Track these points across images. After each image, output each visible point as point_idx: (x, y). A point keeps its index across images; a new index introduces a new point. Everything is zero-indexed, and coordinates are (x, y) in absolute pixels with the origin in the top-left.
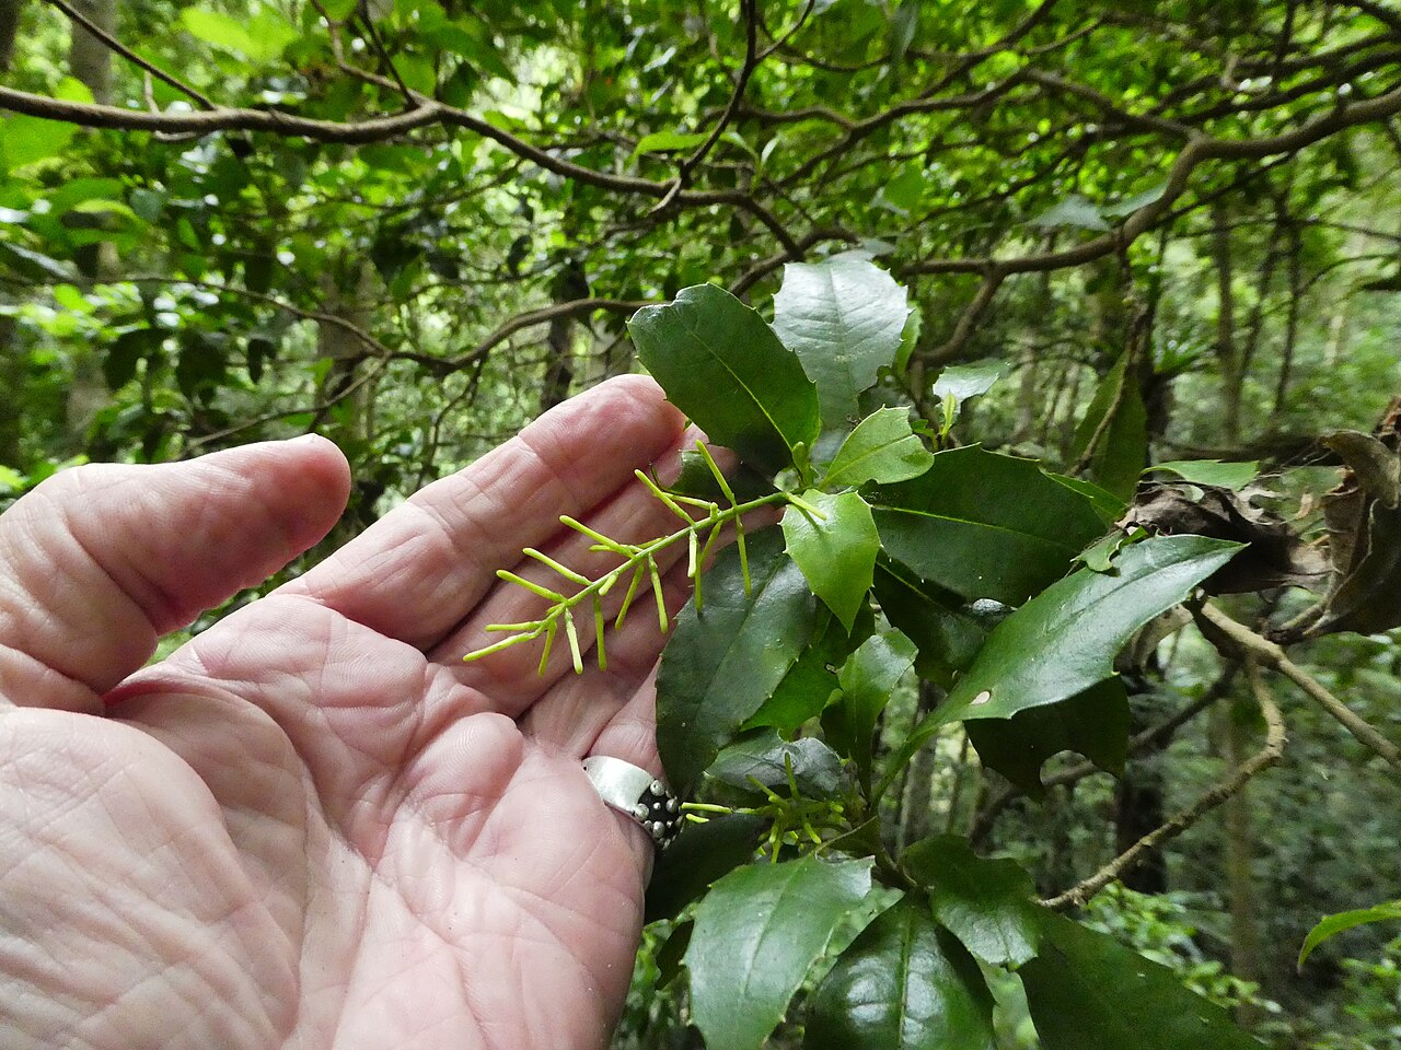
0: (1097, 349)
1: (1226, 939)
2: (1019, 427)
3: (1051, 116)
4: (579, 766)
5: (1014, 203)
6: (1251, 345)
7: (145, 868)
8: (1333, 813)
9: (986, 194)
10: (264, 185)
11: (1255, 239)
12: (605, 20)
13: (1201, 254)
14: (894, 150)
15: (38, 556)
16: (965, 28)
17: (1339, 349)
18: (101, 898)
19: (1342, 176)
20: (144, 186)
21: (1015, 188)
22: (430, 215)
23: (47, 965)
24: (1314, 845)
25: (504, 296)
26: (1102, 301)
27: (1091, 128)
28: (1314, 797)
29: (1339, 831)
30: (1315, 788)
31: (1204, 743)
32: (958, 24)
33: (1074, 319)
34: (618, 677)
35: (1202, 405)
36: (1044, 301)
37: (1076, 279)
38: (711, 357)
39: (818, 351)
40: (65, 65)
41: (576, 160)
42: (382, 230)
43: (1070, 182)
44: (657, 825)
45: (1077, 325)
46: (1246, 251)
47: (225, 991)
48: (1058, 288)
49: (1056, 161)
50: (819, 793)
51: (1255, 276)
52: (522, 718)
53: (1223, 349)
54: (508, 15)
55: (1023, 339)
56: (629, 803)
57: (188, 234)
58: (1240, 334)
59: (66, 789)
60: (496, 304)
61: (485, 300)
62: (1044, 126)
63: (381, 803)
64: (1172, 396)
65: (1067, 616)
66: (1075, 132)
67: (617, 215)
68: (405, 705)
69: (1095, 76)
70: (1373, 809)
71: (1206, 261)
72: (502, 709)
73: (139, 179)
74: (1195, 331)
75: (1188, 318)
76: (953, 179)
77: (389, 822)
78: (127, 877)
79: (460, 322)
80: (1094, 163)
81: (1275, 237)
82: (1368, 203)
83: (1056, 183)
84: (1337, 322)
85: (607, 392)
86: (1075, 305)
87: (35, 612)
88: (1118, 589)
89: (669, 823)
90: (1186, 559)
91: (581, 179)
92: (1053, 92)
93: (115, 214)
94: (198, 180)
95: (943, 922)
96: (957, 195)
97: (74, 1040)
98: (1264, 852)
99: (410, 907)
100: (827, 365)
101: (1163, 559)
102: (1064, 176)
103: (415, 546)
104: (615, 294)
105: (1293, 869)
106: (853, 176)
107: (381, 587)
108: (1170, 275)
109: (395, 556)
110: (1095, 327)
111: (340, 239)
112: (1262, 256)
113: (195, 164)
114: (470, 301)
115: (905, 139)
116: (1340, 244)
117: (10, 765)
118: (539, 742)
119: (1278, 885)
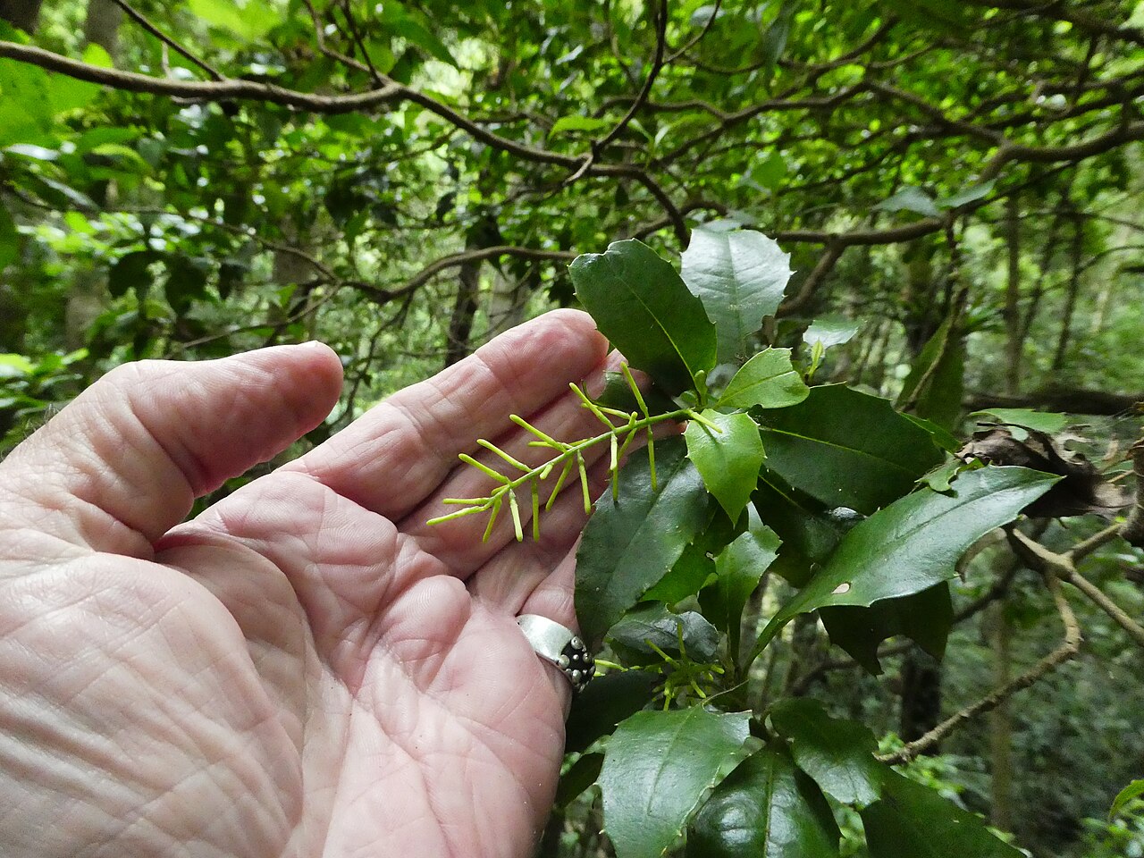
0: (906, 308)
1: (986, 796)
2: (839, 368)
3: (881, 117)
4: (514, 621)
5: (847, 187)
6: (1033, 311)
7: (193, 685)
8: (1079, 698)
9: (823, 178)
10: (245, 140)
11: (1040, 225)
12: (525, 22)
13: (995, 235)
14: (750, 137)
15: (108, 430)
16: (814, 42)
17: (1104, 318)
18: (161, 707)
19: (1116, 178)
20: (148, 135)
21: (849, 174)
22: (376, 172)
23: (121, 758)
24: (1062, 723)
25: (426, 239)
26: (912, 269)
27: (914, 129)
28: (1064, 684)
29: (1083, 713)
30: (1066, 677)
31: (976, 634)
32: (809, 39)
33: (888, 283)
34: (545, 552)
35: (989, 358)
36: (865, 266)
37: (892, 251)
38: (633, 298)
39: (715, 300)
40: (80, 33)
41: (495, 132)
42: (335, 182)
43: (893, 172)
44: (575, 673)
45: (890, 288)
46: (1032, 235)
47: (251, 785)
48: (877, 256)
49: (884, 154)
50: (700, 657)
51: (1039, 256)
52: (469, 580)
53: (1009, 314)
54: (447, 12)
55: (846, 297)
56: (553, 653)
57: (181, 177)
58: (1024, 302)
59: (134, 619)
60: (419, 246)
61: (409, 241)
62: (875, 125)
63: (361, 643)
64: (964, 350)
65: (914, 526)
66: (900, 131)
67: (526, 180)
68: (382, 565)
69: (919, 86)
70: (1112, 696)
71: (999, 242)
72: (453, 572)
73: (144, 129)
74: (987, 298)
75: (981, 287)
76: (798, 164)
77: (366, 659)
78: (180, 691)
79: (388, 258)
80: (913, 157)
81: (1056, 225)
82: (1134, 201)
83: (882, 172)
84: (1103, 297)
85: (547, 322)
86: (889, 271)
87: (107, 474)
88: (958, 507)
89: (585, 672)
90: (1015, 486)
91: (498, 147)
92: (884, 98)
93: (122, 156)
94: (193, 133)
95: (803, 767)
96: (800, 178)
97: (141, 819)
98: (1021, 727)
99: (384, 728)
100: (722, 312)
101: (996, 484)
102: (889, 166)
103: (392, 438)
104: (519, 243)
105: (1043, 741)
106: (717, 158)
107: (364, 470)
108: (969, 251)
109: (376, 444)
110: (906, 290)
111: (302, 186)
112: (1045, 240)
113: (190, 119)
114: (398, 243)
115: (760, 129)
116: (1108, 234)
117: (92, 597)
118: (482, 600)
119: (1031, 754)
